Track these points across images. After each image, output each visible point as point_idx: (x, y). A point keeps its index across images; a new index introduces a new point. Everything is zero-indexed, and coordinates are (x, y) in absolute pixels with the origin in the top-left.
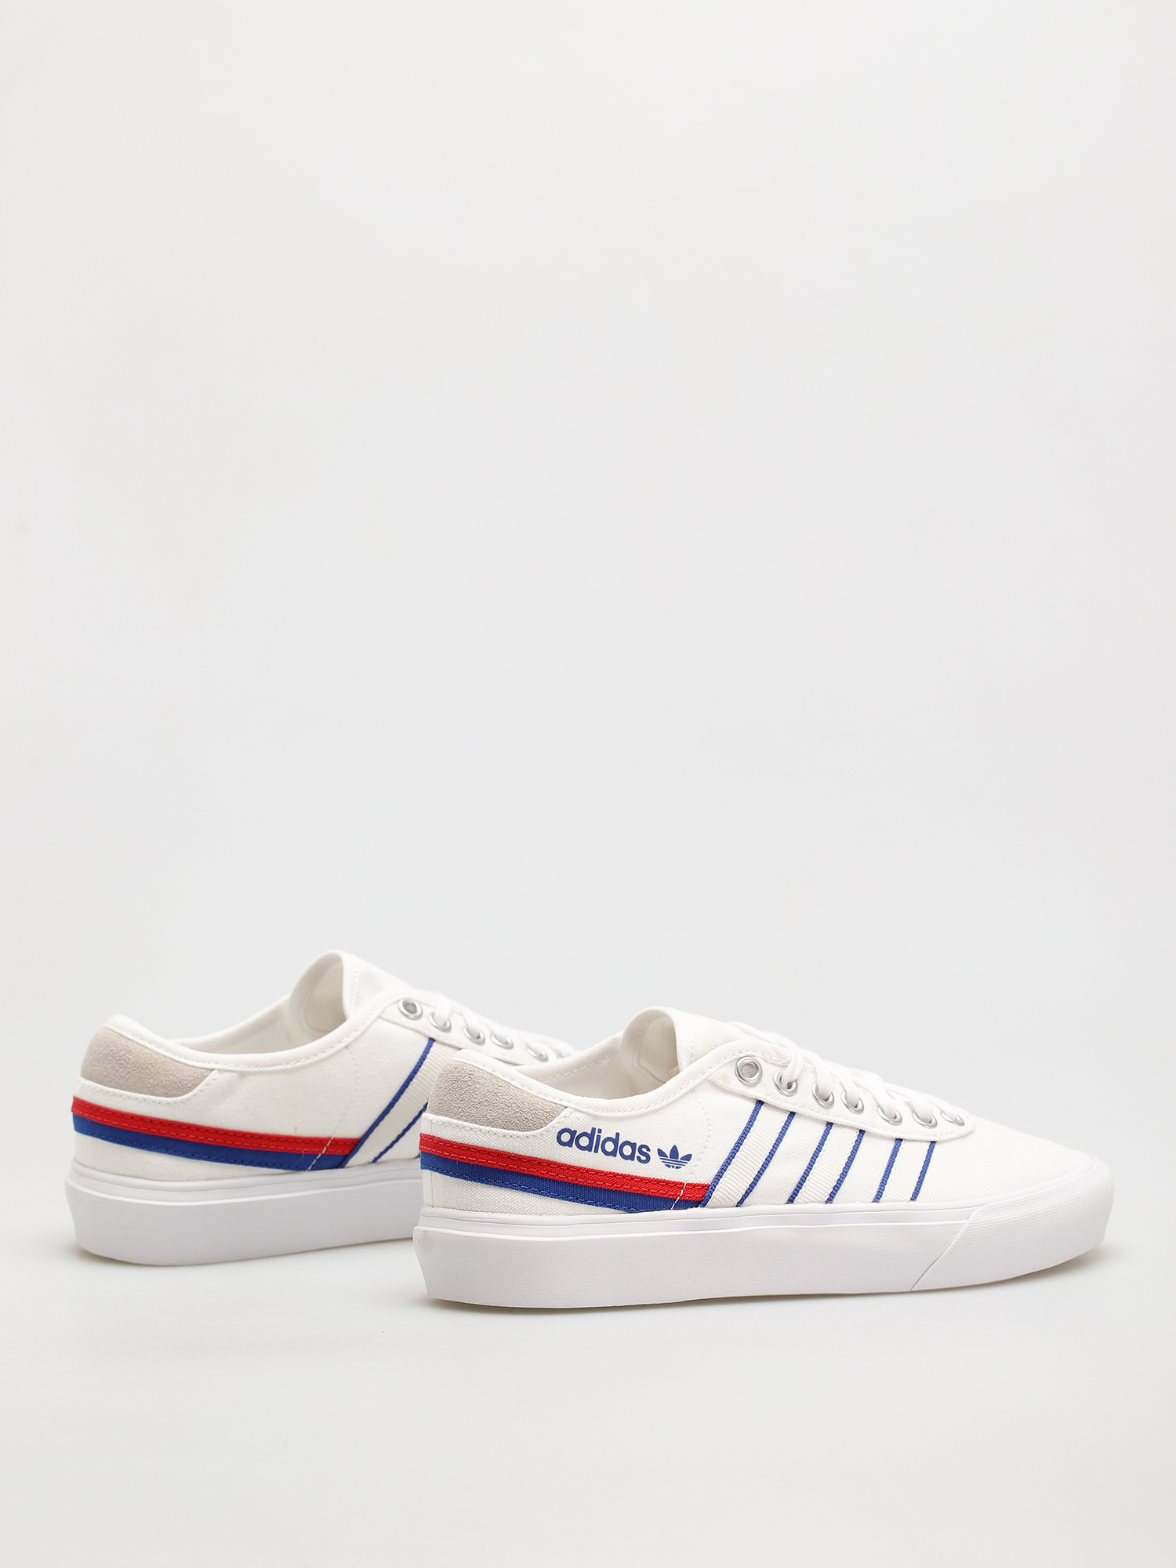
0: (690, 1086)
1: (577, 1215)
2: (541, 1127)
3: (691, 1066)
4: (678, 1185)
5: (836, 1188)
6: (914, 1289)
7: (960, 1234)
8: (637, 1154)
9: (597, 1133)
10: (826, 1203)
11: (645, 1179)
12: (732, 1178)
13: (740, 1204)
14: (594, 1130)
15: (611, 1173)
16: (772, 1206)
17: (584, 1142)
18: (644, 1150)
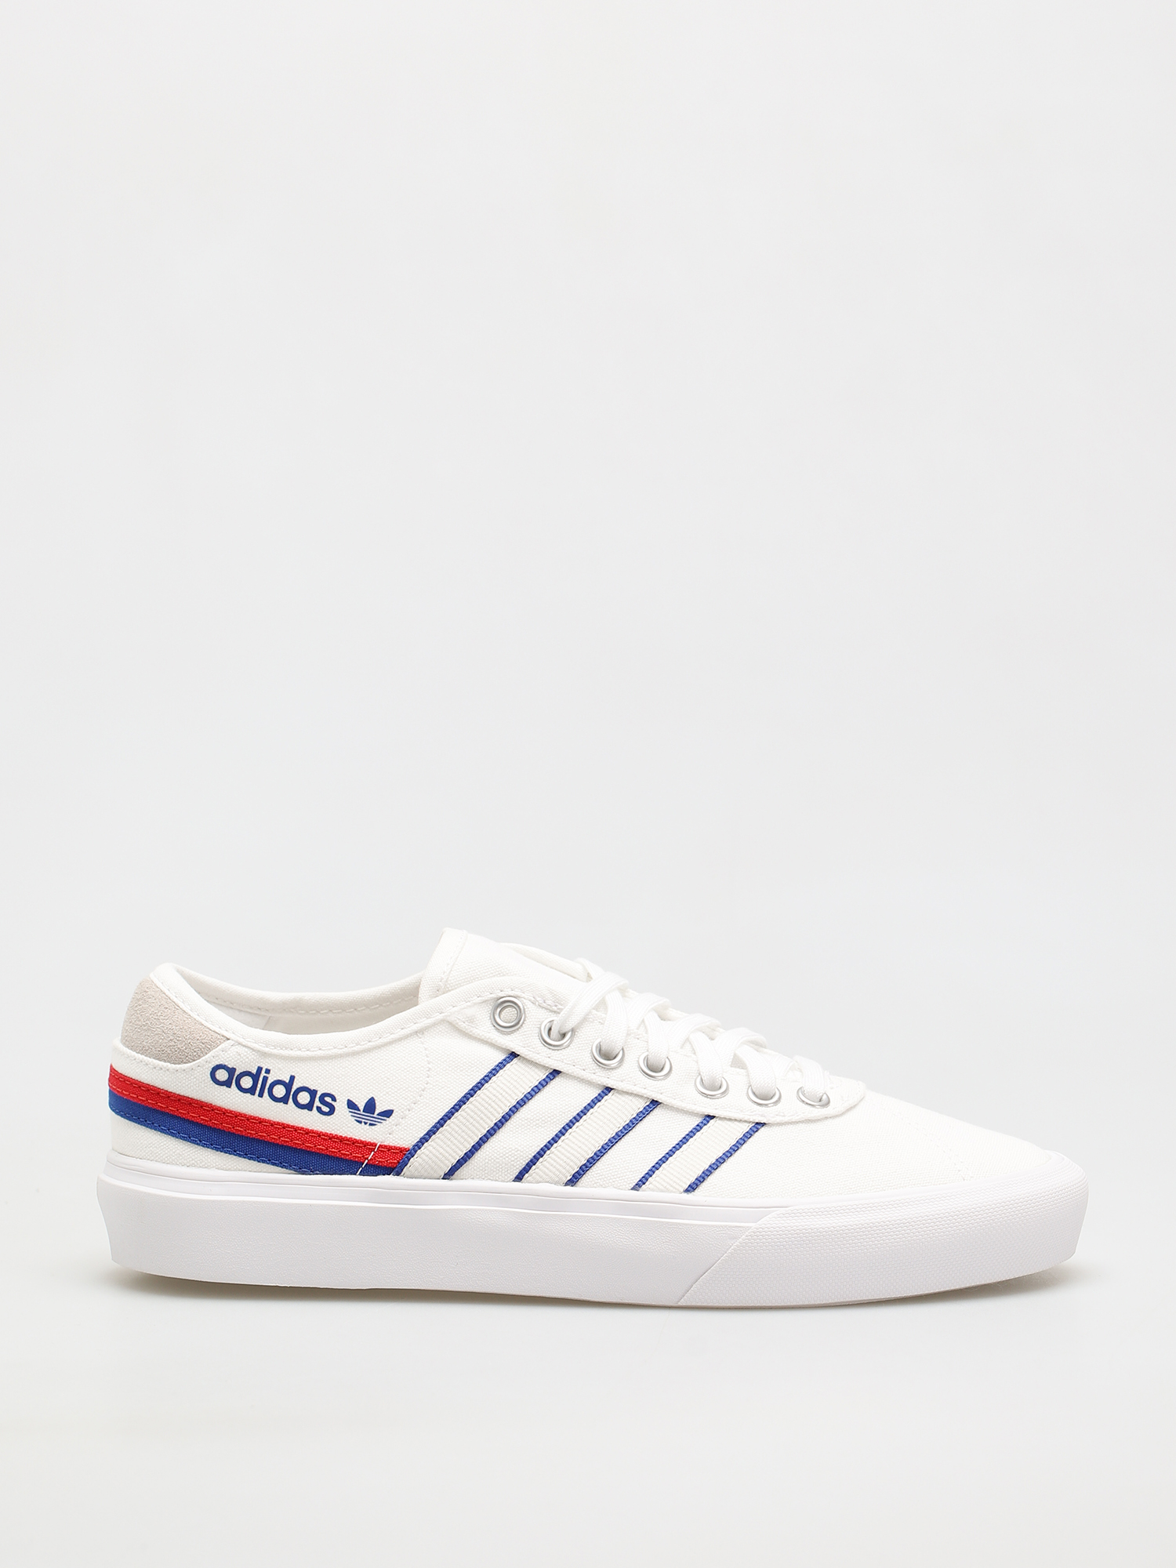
0: (415, 1027)
1: (235, 1170)
2: (194, 1060)
3: (434, 1000)
4: (368, 1146)
5: (584, 1169)
6: (680, 1304)
7: (740, 1240)
8: (317, 1103)
9: (263, 1074)
10: (566, 1184)
11: (326, 1134)
12: (442, 1143)
13: (449, 1175)
14: (260, 1069)
15: (278, 1124)
16: (494, 1182)
17: (247, 1082)
18: (328, 1099)
